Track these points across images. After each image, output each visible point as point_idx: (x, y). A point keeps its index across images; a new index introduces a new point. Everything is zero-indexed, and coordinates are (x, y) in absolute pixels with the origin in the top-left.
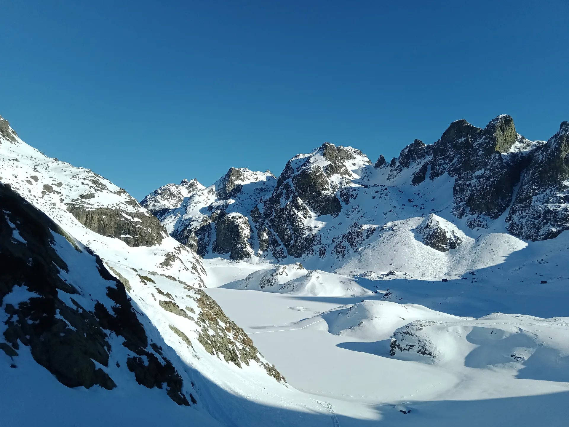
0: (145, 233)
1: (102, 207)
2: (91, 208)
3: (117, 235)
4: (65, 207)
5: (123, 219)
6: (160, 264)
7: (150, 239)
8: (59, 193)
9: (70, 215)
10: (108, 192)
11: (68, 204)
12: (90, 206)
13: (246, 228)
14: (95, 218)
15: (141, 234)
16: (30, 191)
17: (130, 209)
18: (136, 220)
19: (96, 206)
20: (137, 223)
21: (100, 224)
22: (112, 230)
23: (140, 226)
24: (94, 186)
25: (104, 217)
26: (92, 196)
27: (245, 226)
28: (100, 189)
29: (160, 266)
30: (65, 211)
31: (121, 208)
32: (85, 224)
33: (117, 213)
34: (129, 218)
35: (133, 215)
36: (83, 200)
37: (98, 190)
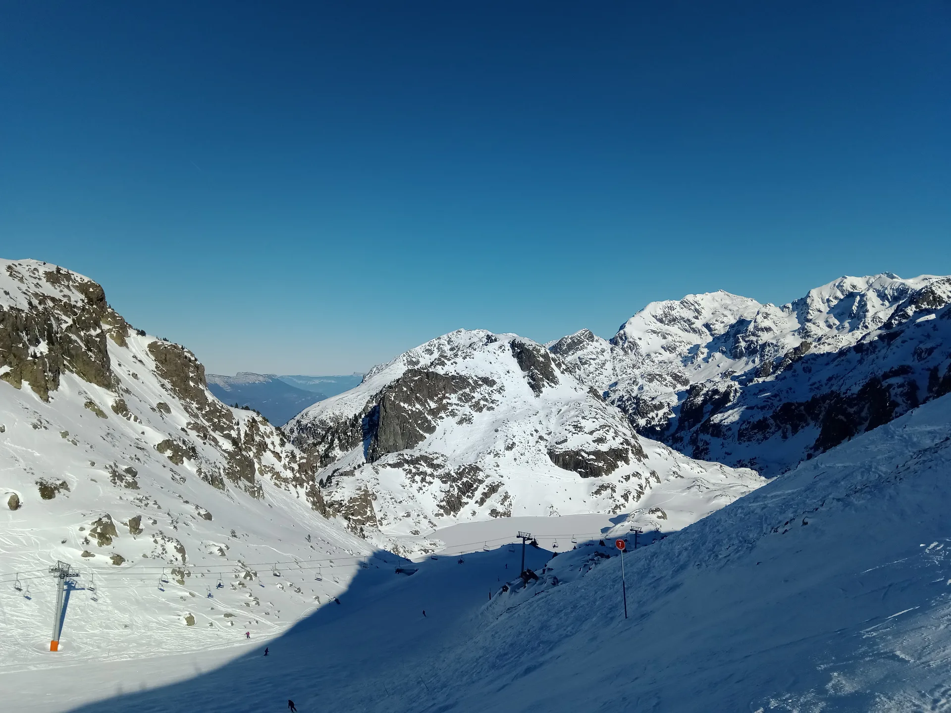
0: (594, 467)
1: (568, 450)
2: (560, 452)
3: (575, 469)
4: (546, 451)
5: (580, 458)
6: (592, 493)
7: (598, 472)
8: (546, 440)
9: (548, 456)
10: (583, 433)
11: (548, 449)
12: (560, 450)
13: (904, 402)
14: (561, 459)
15: (590, 468)
16: (528, 443)
17: (593, 447)
18: (592, 457)
19: (564, 450)
20: (589, 460)
21: (564, 462)
22: (572, 466)
23: (591, 462)
24: (573, 430)
25: (567, 457)
26: (565, 441)
27: (904, 399)
28: (577, 432)
29: (592, 494)
30: (545, 455)
31: (584, 449)
32: (555, 463)
33: (577, 453)
34: (585, 455)
35: (589, 454)
36: (557, 446)
37: (575, 433)
